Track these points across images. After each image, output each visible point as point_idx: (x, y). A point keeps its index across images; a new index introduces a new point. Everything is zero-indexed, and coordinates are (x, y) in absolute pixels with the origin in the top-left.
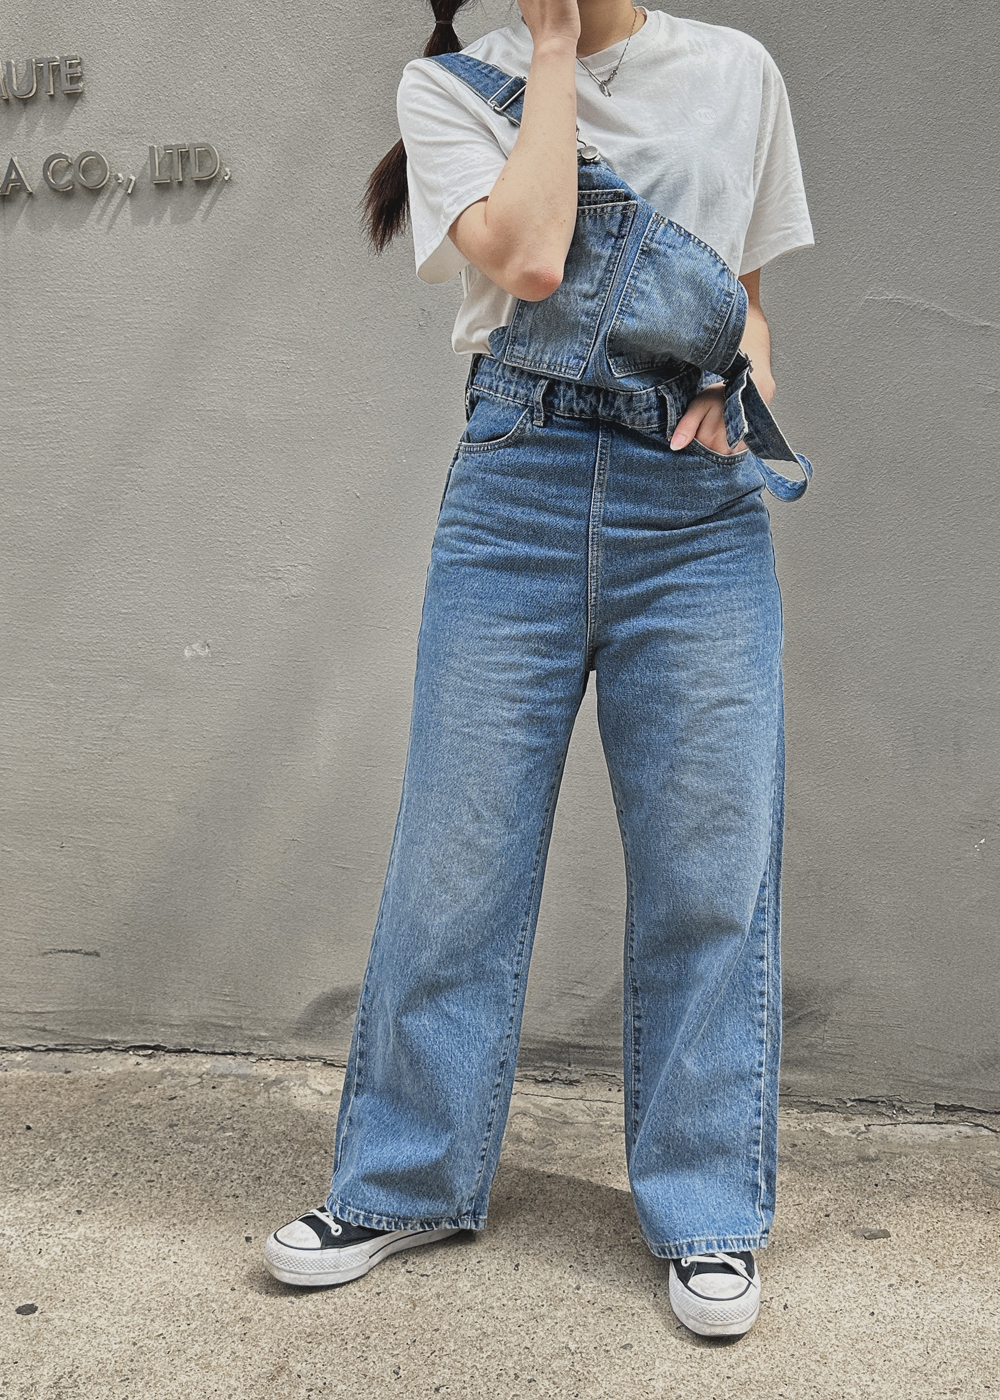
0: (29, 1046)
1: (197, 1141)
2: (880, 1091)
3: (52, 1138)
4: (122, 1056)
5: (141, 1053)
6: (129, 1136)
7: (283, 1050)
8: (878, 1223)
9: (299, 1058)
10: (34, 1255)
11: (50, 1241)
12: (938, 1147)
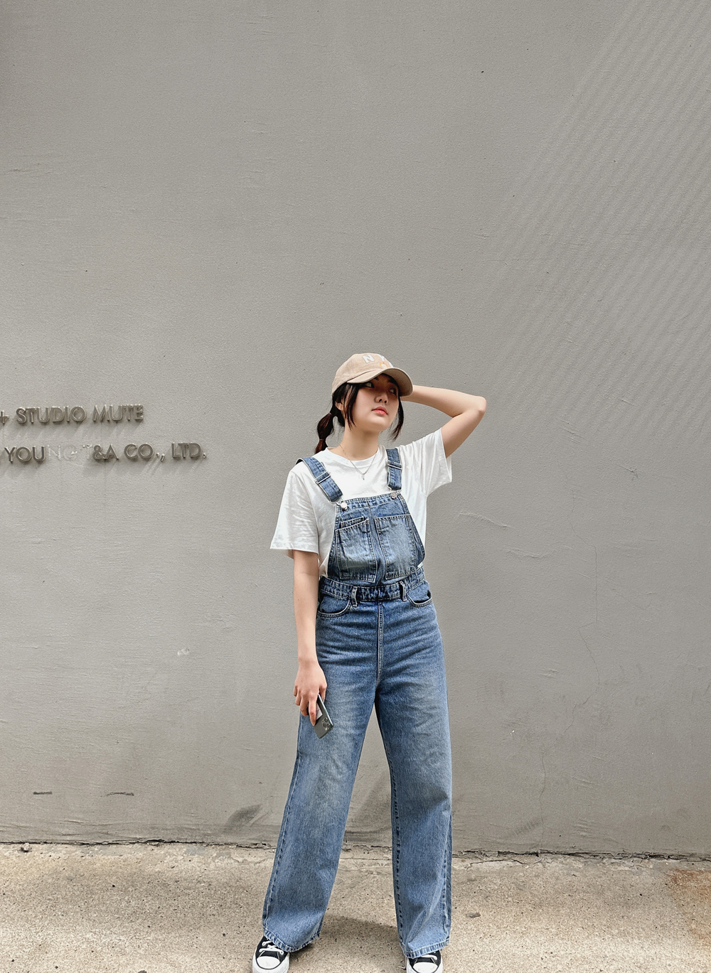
0: (100, 842)
1: (190, 889)
2: (476, 847)
3: (126, 891)
4: (145, 846)
5: (153, 844)
6: (159, 888)
7: (218, 840)
8: (476, 910)
9: (226, 844)
10: (137, 948)
11: (141, 941)
12: (500, 872)
